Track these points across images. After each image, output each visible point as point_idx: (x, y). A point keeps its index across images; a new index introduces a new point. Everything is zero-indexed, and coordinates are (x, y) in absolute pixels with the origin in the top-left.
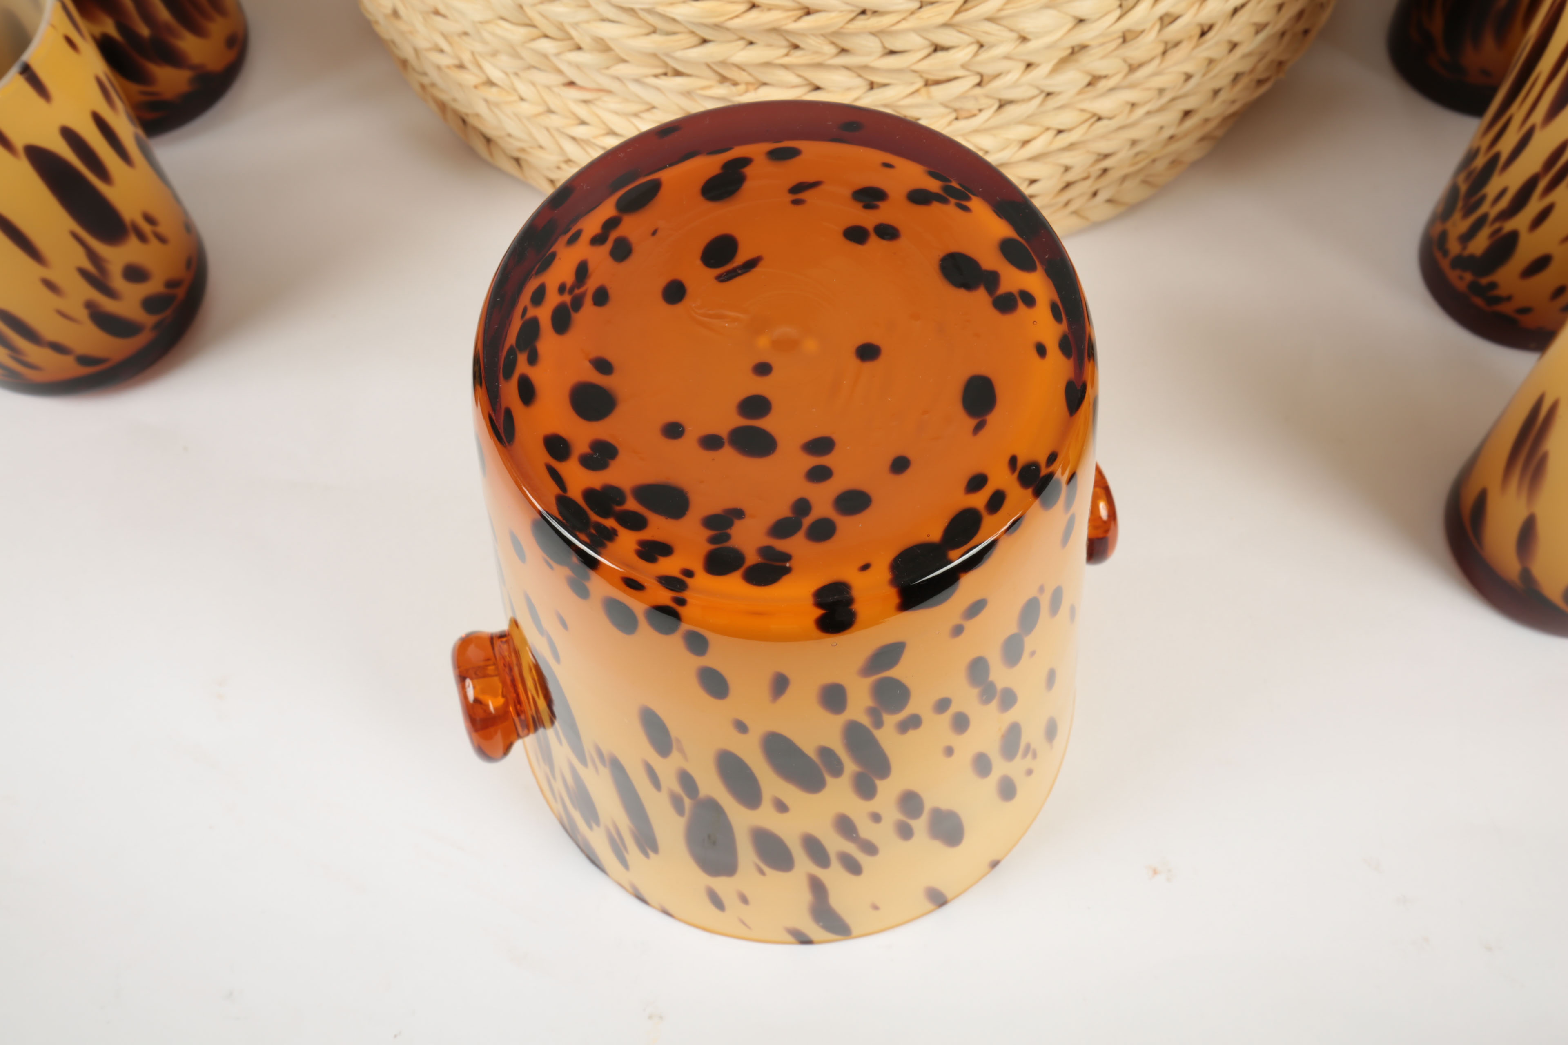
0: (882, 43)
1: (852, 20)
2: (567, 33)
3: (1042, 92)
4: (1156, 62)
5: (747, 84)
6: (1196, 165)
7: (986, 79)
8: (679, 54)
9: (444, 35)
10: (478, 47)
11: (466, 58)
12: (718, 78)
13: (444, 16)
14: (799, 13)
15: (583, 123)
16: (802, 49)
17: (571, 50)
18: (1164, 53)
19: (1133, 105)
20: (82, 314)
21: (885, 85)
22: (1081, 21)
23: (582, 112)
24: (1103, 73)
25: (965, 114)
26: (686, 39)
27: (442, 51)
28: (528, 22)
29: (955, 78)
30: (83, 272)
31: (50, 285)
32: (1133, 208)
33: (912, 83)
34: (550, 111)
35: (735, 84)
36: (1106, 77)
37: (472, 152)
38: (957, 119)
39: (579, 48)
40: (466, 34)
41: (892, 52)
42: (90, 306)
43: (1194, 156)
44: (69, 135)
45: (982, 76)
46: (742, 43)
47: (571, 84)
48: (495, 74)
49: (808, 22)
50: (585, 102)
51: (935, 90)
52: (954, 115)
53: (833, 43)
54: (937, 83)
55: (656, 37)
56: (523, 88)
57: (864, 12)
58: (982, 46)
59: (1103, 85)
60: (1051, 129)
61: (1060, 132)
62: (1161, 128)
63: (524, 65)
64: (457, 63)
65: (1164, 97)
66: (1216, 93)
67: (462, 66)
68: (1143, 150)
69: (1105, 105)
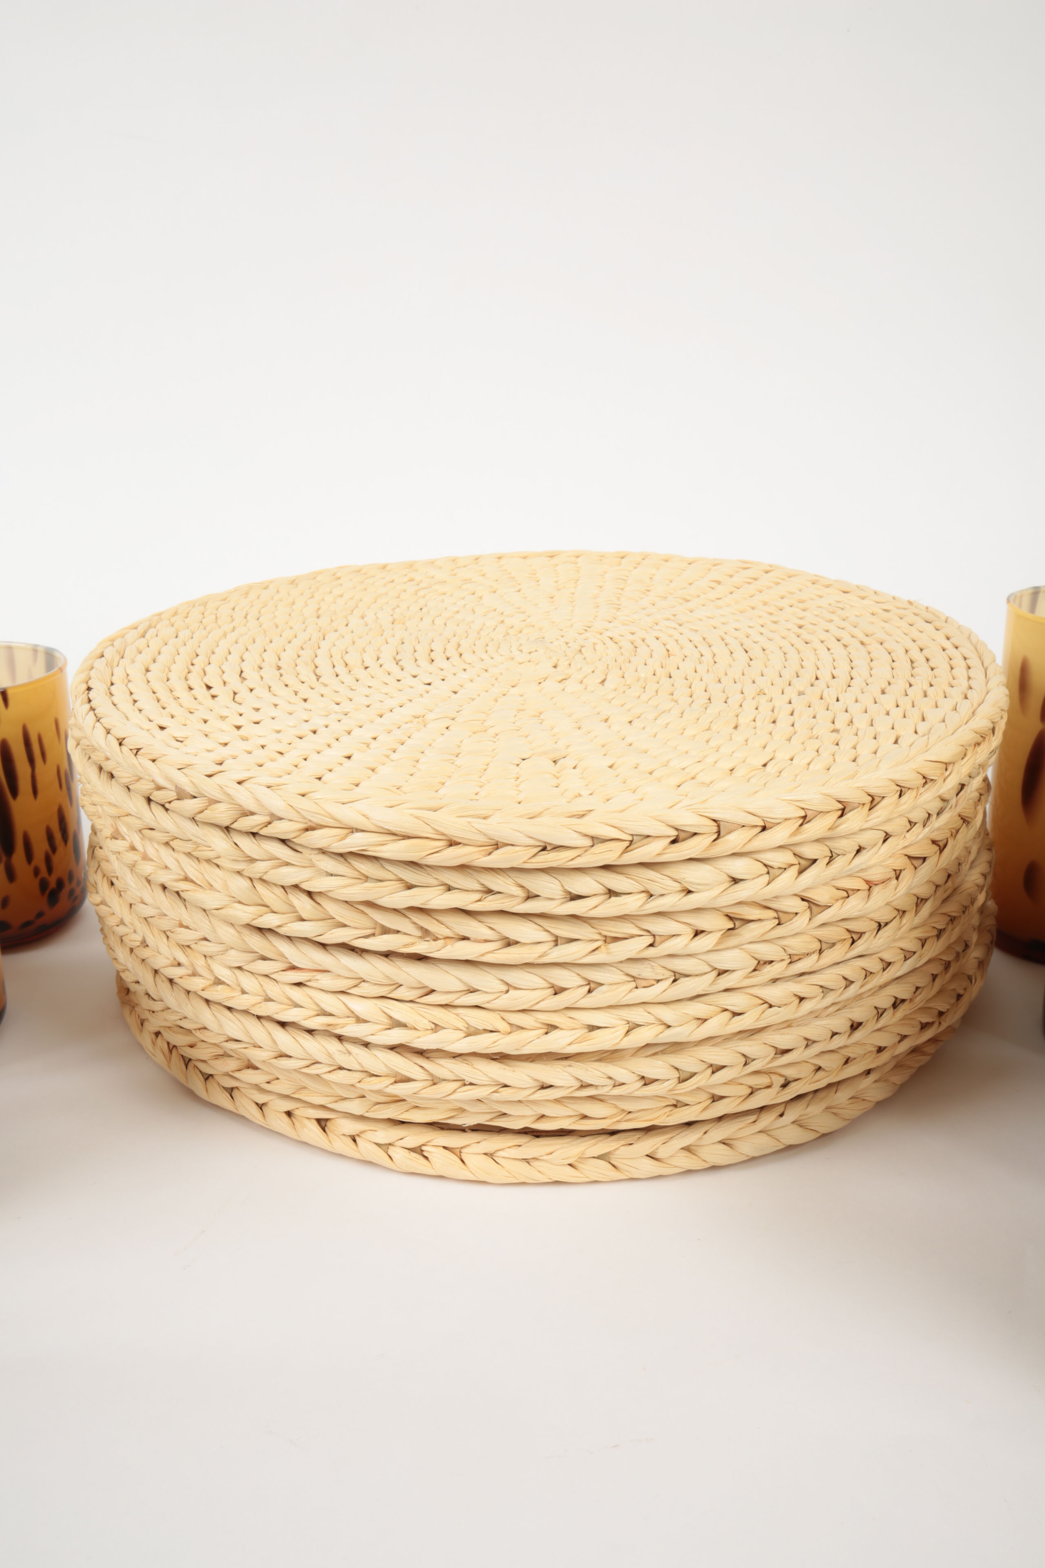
0: (562, 885)
1: (536, 855)
3: (714, 967)
4: (815, 957)
5: (446, 937)
6: (880, 1105)
8: (387, 902)
12: (418, 933)
14: (489, 848)
15: (297, 1006)
16: (495, 892)
18: (822, 949)
19: (801, 999)
21: (570, 939)
22: (734, 882)
25: (645, 983)
26: (393, 884)
27: (179, 965)
28: (260, 902)
29: (631, 935)
35: (436, 939)
37: (191, 1094)
38: (637, 987)
39: (300, 918)
41: (573, 897)
45: (654, 935)
46: (442, 886)
47: (290, 968)
48: (223, 973)
49: (496, 860)
50: (299, 984)
51: (613, 946)
52: (633, 985)
53: (520, 885)
54: (616, 939)
55: (368, 884)
56: (247, 981)
57: (545, 848)
58: (648, 896)
59: (769, 972)
60: (726, 1010)
61: (735, 1014)
62: (834, 1034)
63: (250, 956)
64: (190, 972)
65: (831, 998)
66: (880, 1013)
67: (194, 974)
68: (819, 1062)
69: (774, 993)
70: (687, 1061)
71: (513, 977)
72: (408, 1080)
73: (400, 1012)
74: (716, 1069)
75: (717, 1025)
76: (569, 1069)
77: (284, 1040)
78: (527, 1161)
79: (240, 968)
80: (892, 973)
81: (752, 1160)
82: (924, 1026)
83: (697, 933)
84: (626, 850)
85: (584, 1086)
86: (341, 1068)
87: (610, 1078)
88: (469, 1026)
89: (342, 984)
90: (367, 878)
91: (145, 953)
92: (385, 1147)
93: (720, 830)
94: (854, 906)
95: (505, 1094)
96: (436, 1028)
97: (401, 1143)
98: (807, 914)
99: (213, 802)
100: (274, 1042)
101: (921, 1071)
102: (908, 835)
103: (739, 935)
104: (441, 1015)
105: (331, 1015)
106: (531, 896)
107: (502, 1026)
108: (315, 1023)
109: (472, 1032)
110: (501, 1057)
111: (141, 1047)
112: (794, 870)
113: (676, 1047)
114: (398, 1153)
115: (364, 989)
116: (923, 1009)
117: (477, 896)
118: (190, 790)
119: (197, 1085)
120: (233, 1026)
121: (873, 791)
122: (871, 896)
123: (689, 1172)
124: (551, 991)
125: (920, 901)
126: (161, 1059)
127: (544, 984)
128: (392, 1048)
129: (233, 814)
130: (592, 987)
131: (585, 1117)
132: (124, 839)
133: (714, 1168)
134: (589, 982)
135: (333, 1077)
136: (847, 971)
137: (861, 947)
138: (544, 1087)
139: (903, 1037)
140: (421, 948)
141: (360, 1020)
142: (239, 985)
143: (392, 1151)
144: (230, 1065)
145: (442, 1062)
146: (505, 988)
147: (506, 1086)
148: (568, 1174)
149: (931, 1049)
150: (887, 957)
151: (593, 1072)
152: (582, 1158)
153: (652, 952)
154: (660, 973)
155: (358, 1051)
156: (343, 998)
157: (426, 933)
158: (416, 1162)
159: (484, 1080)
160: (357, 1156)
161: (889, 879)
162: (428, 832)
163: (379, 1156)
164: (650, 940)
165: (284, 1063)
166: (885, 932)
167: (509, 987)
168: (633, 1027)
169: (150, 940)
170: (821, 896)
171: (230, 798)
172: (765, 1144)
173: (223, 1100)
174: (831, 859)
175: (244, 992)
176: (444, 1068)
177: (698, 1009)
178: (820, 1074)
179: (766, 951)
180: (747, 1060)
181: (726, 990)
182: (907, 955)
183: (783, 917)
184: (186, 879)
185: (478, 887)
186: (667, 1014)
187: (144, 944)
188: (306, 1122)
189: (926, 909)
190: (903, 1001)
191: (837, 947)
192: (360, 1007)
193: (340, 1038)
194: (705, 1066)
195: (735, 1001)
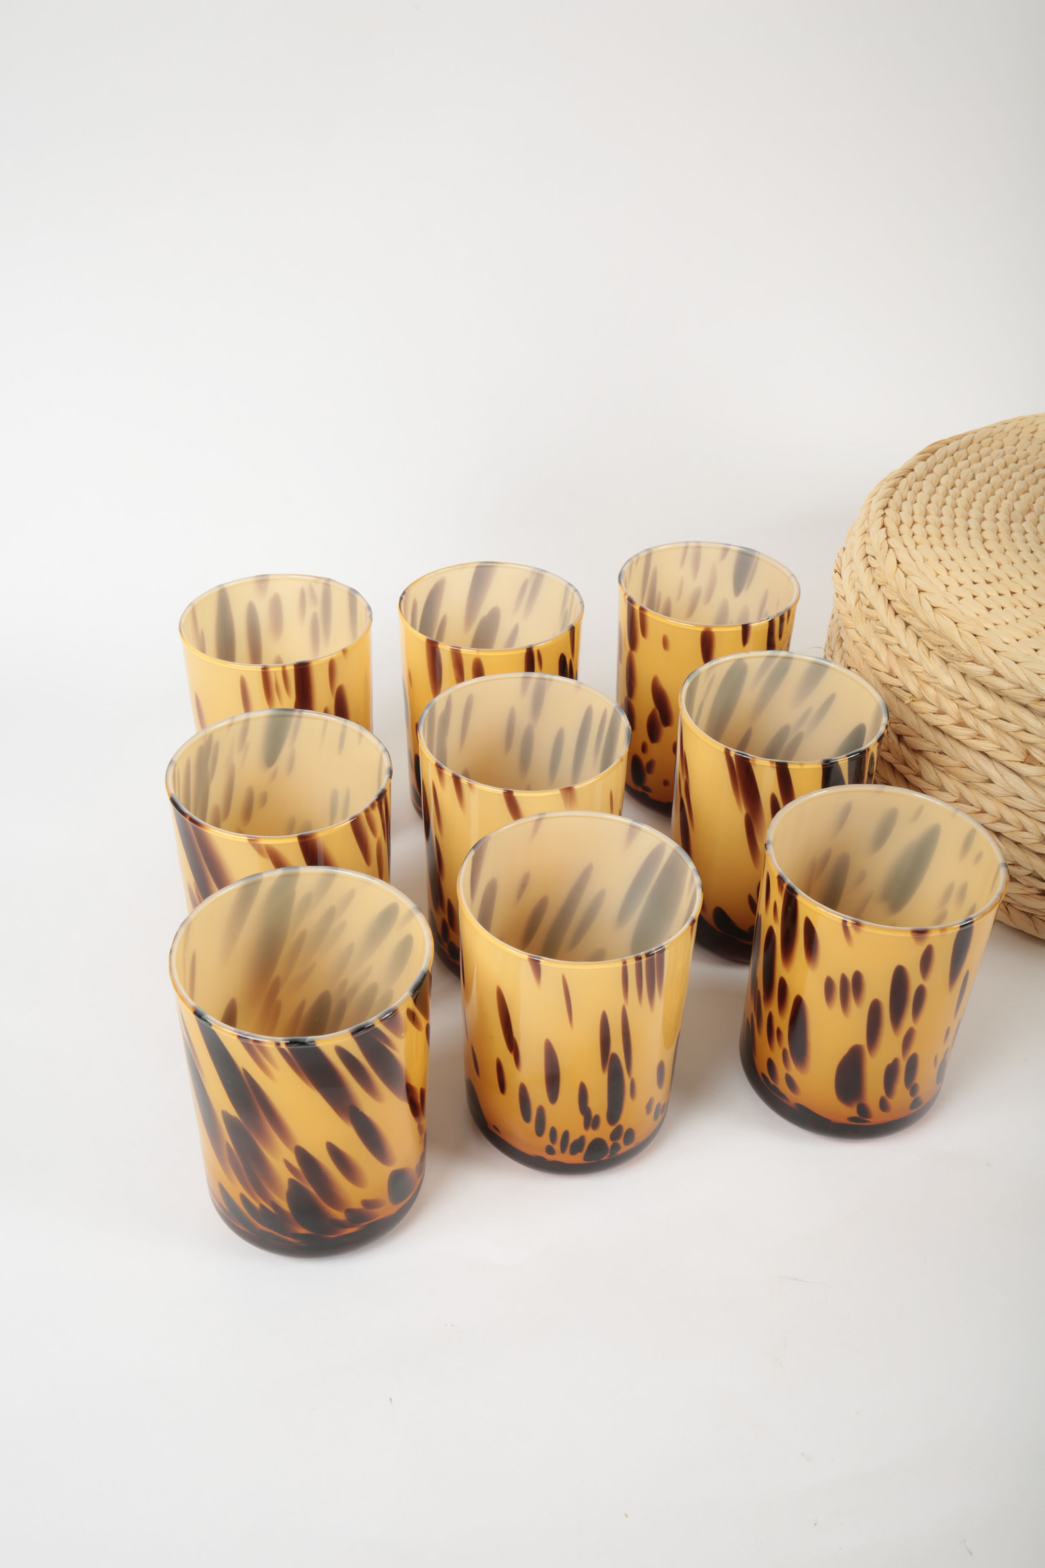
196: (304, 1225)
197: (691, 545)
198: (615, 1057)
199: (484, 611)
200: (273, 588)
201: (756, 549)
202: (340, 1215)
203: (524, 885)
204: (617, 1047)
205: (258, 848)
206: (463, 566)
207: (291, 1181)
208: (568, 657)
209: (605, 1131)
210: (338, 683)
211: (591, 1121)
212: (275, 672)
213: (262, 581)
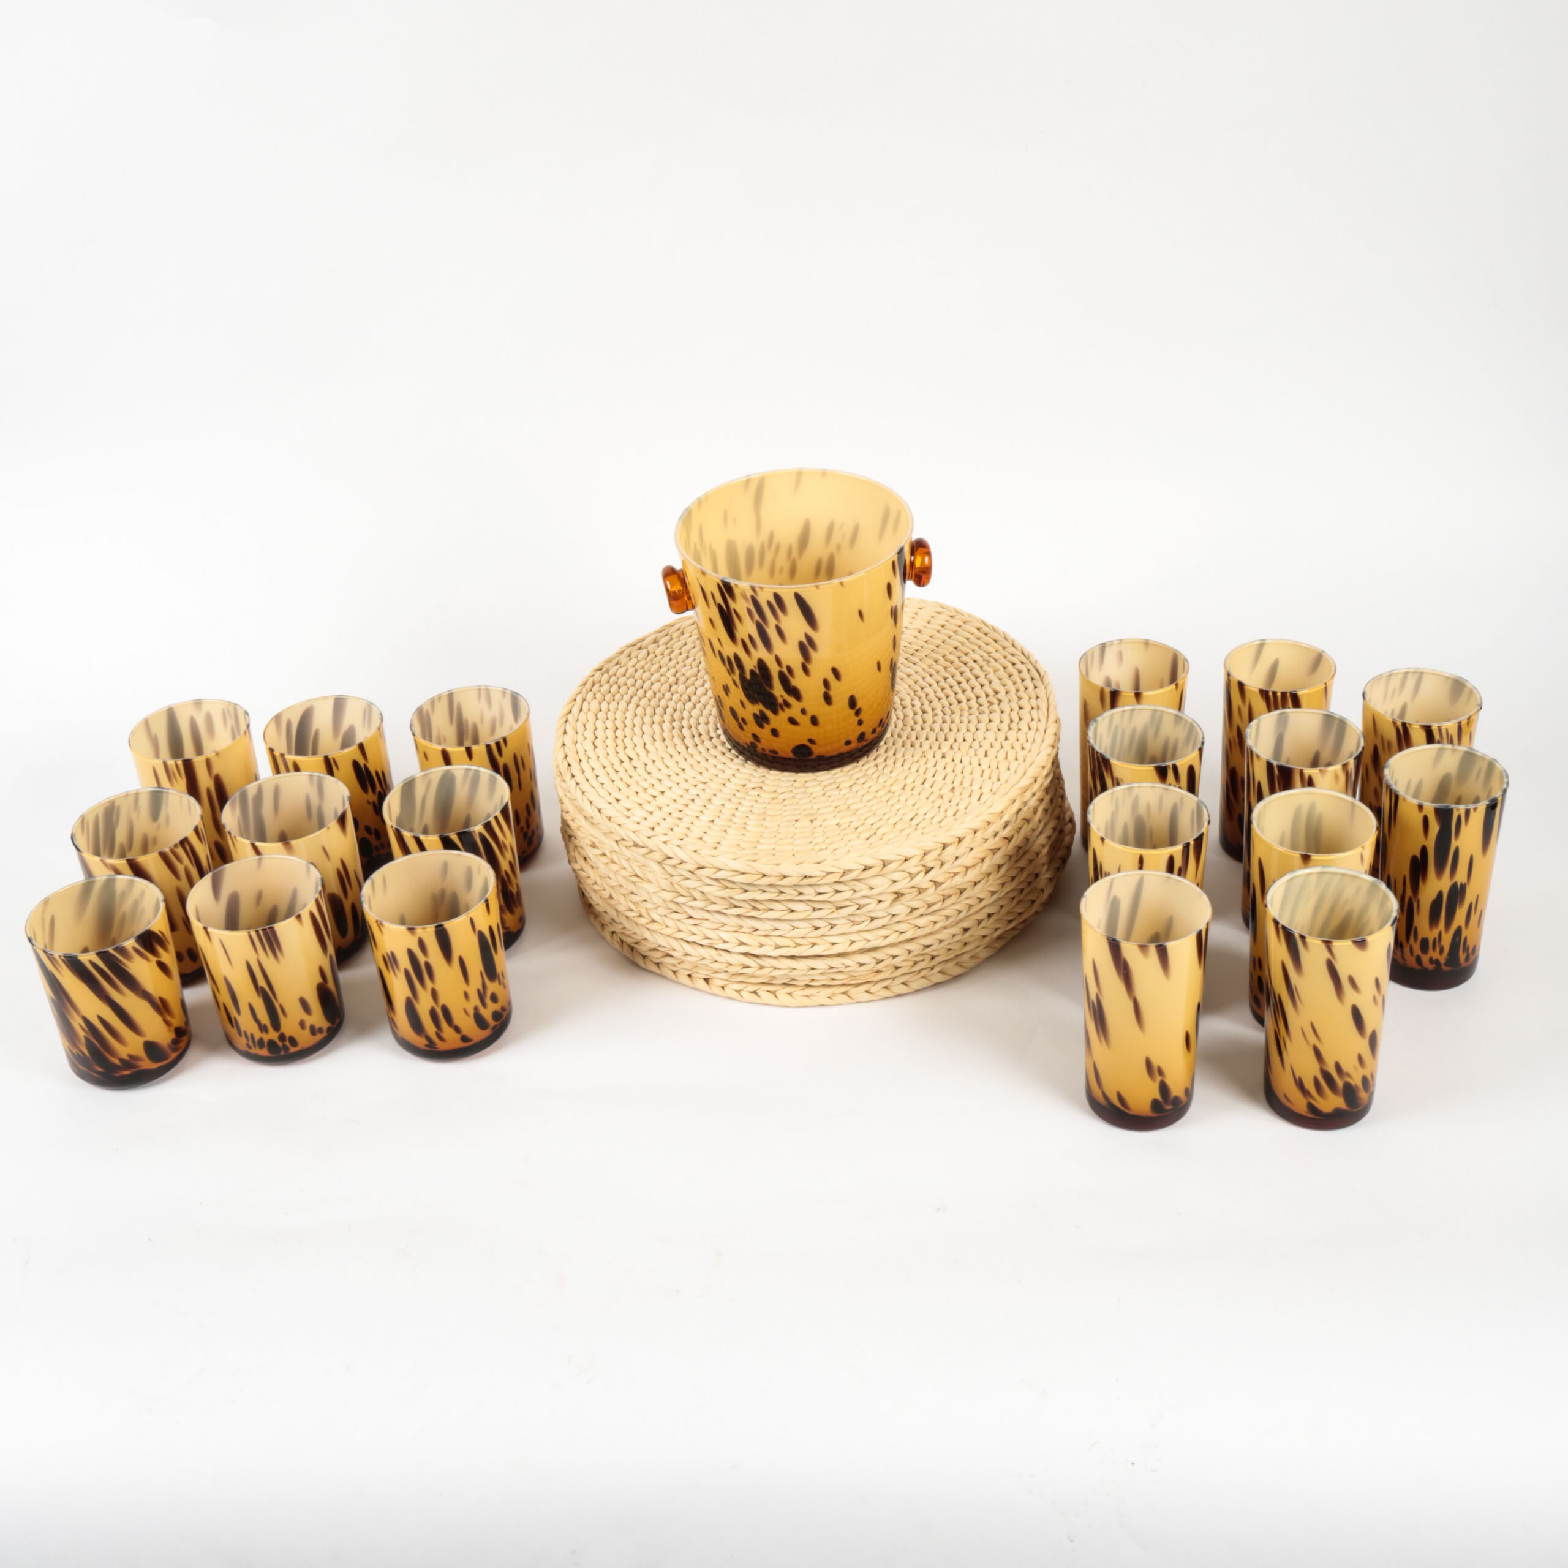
0: (815, 890)
1: (802, 880)
2: (691, 894)
3: (890, 914)
4: (941, 903)
5: (764, 910)
6: (988, 959)
7: (861, 907)
8: (736, 897)
9: (634, 903)
10: (649, 906)
11: (643, 912)
12: (751, 908)
13: (636, 894)
14: (781, 878)
15: (694, 934)
16: (785, 893)
17: (692, 900)
18: (944, 900)
19: (935, 923)
20: (471, 1012)
21: (820, 909)
22: (895, 882)
23: (694, 929)
24: (916, 907)
25: (856, 923)
26: (738, 891)
27: (632, 910)
28: (675, 890)
29: (848, 906)
30: (479, 991)
31: (466, 995)
32: (956, 978)
33: (831, 908)
34: (680, 931)
35: (759, 910)
36: (918, 908)
37: (636, 965)
38: (853, 925)
39: (695, 900)
40: (645, 901)
41: (820, 894)
42: (476, 1008)
43: (984, 954)
44: (491, 929)
45: (859, 905)
46: (761, 891)
47: (691, 917)
48: (656, 917)
49: (785, 882)
50: (695, 925)
51: (840, 910)
52: (852, 924)
53: (796, 890)
54: (841, 908)
55: (727, 890)
56: (668, 922)
57: (806, 877)
58: (855, 891)
59: (917, 913)
60: (896, 931)
61: (902, 933)
62: (954, 935)
63: (670, 911)
64: (638, 914)
65: (950, 920)
66: (980, 922)
67: (641, 916)
68: (949, 947)
69: (921, 922)
70: (879, 955)
71: (796, 924)
72: (748, 967)
73: (744, 938)
74: (894, 957)
75: (893, 938)
76: (824, 961)
77: (688, 948)
78: (808, 996)
79: (665, 916)
80: (983, 903)
81: (918, 991)
82: (1010, 922)
83: (880, 901)
84: (842, 876)
85: (831, 968)
86: (716, 961)
87: (843, 964)
88: (776, 944)
89: (717, 926)
90: (726, 888)
91: (613, 902)
92: (738, 991)
93: (885, 864)
94: (958, 880)
95: (795, 972)
96: (761, 946)
97: (747, 989)
98: (934, 887)
99: (652, 851)
100: (683, 949)
101: (1014, 939)
102: (984, 845)
103: (900, 900)
104: (764, 940)
105: (710, 939)
106: (801, 894)
107: (792, 944)
108: (705, 942)
109: (778, 947)
110: (792, 957)
111: (604, 938)
112: (923, 873)
113: (875, 949)
114: (745, 994)
115: (726, 928)
116: (1008, 913)
117: (777, 894)
118: (641, 844)
119: (640, 961)
120: (661, 941)
121: (959, 836)
122: (967, 875)
123: (886, 998)
124: (813, 928)
125: (999, 867)
126: (617, 946)
127: (810, 926)
128: (742, 954)
129: (664, 857)
130: (832, 926)
131: (833, 979)
132: (598, 848)
133: (899, 995)
134: (831, 924)
135: (712, 965)
136: (958, 907)
137: (965, 895)
138: (812, 969)
139: (997, 929)
140: (753, 913)
141: (725, 942)
142: (665, 923)
143: (742, 993)
144: (659, 955)
145: (764, 959)
146: (792, 928)
147: (794, 969)
148: (828, 1001)
149: (1021, 927)
150: (981, 896)
151: (836, 962)
152: (834, 994)
153: (858, 912)
154: (864, 918)
155: (724, 954)
156: (717, 931)
157: (754, 908)
158: (754, 997)
159: (784, 967)
160: (724, 995)
161: (978, 864)
162: (754, 872)
163: (736, 995)
164: (857, 907)
165: (688, 958)
166: (979, 886)
167: (794, 928)
168: (852, 942)
169: (614, 895)
170: (939, 879)
171: (662, 851)
172: (924, 983)
173: (654, 969)
174: (942, 865)
175: (667, 927)
176: (766, 962)
177: (884, 932)
178: (951, 952)
179: (914, 904)
180: (910, 952)
181: (898, 922)
182: (993, 893)
183: (921, 890)
184: (636, 876)
185: (777, 891)
186: (868, 936)
187: (611, 897)
188: (698, 980)
189: (1003, 870)
190: (993, 914)
191: (953, 897)
192: (725, 936)
193: (716, 949)
194: (888, 956)
195: (902, 927)
196: (101, 1067)
197: (482, 688)
198: (262, 989)
199: (345, 727)
200: (205, 708)
201: (519, 693)
202: (117, 1062)
203: (259, 897)
204: (262, 982)
205: (105, 864)
206: (325, 698)
207: (85, 1037)
208: (361, 762)
209: (273, 1035)
210: (215, 771)
211: (263, 1029)
212: (171, 765)
213: (198, 703)
